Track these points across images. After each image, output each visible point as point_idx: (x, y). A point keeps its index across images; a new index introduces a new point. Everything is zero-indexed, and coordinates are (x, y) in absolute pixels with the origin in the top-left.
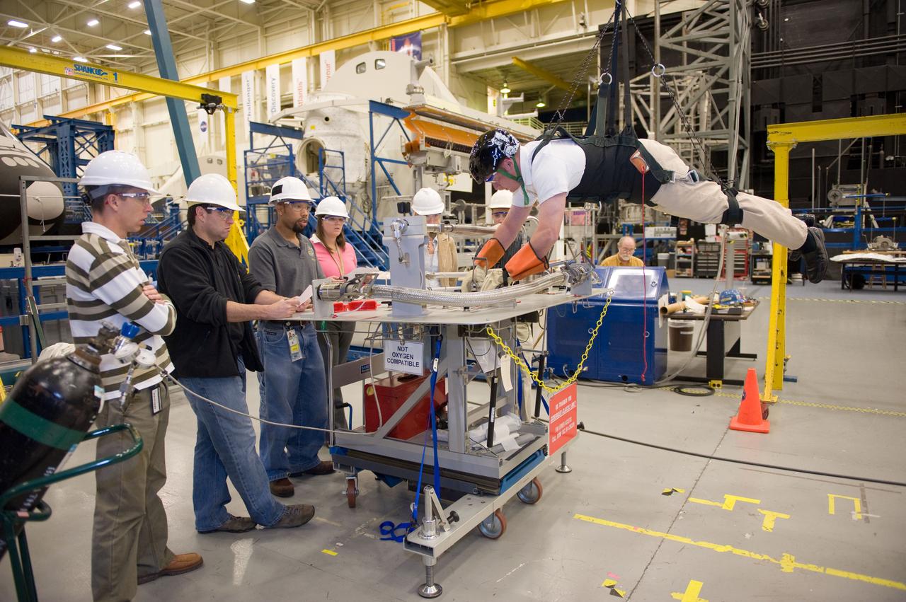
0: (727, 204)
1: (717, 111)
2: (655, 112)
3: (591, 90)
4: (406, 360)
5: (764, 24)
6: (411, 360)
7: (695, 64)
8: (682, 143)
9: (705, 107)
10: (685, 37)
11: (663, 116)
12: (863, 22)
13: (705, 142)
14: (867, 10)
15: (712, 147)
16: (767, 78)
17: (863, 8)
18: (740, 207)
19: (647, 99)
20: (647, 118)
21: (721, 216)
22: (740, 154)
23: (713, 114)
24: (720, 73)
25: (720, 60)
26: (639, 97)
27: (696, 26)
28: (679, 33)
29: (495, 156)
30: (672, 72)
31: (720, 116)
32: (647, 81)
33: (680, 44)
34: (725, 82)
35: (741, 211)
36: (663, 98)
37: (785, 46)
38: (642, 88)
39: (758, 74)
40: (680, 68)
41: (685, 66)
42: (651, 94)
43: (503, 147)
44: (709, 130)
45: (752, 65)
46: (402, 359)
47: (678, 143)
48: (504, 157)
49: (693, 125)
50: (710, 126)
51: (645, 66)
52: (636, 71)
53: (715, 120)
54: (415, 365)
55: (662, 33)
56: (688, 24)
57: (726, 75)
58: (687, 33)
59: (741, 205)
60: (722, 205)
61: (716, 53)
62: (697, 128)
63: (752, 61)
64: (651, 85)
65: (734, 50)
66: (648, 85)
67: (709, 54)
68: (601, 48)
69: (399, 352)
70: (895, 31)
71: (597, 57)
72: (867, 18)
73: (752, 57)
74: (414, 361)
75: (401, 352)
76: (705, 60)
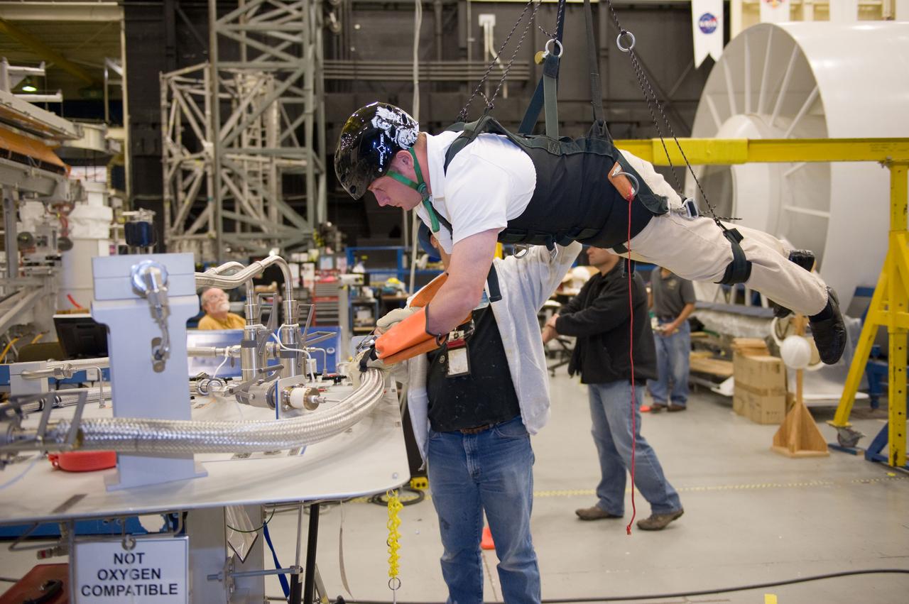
0: (732, 254)
1: (287, 121)
2: (213, 117)
3: (110, 77)
4: (140, 582)
5: (337, 27)
6: (156, 581)
7: (258, 62)
8: (248, 161)
9: (274, 116)
10: (242, 26)
11: (222, 124)
12: (435, 42)
13: (277, 162)
14: (439, 30)
15: (284, 168)
16: (339, 91)
17: (435, 27)
18: (747, 259)
19: (200, 100)
20: (201, 126)
21: (724, 272)
22: (317, 177)
23: (283, 126)
24: (293, 78)
25: (292, 62)
26: (186, 95)
27: (256, 14)
28: (236, 21)
29: (382, 149)
30: (230, 67)
31: (291, 129)
32: (199, 75)
33: (238, 32)
34: (296, 90)
35: (749, 264)
36: (222, 101)
37: (356, 56)
38: (191, 84)
39: (330, 86)
40: (238, 64)
41: (244, 63)
42: (206, 93)
43: (393, 132)
44: (279, 148)
45: (325, 74)
46: (127, 582)
47: (243, 161)
48: (396, 148)
49: (258, 137)
50: (279, 141)
51: (187, 56)
52: (177, 61)
53: (286, 134)
54: (166, 589)
55: (219, 16)
56: (246, 13)
57: (300, 83)
58: (246, 21)
59: (749, 256)
60: (726, 256)
61: (287, 50)
62: (264, 144)
63: (325, 69)
64: (206, 81)
65: (309, 51)
66: (200, 81)
67: (276, 51)
68: (127, 22)
69: (119, 566)
70: (466, 57)
71: (119, 33)
72: (439, 39)
73: (325, 64)
74: (165, 582)
75: (124, 566)
76: (275, 59)
